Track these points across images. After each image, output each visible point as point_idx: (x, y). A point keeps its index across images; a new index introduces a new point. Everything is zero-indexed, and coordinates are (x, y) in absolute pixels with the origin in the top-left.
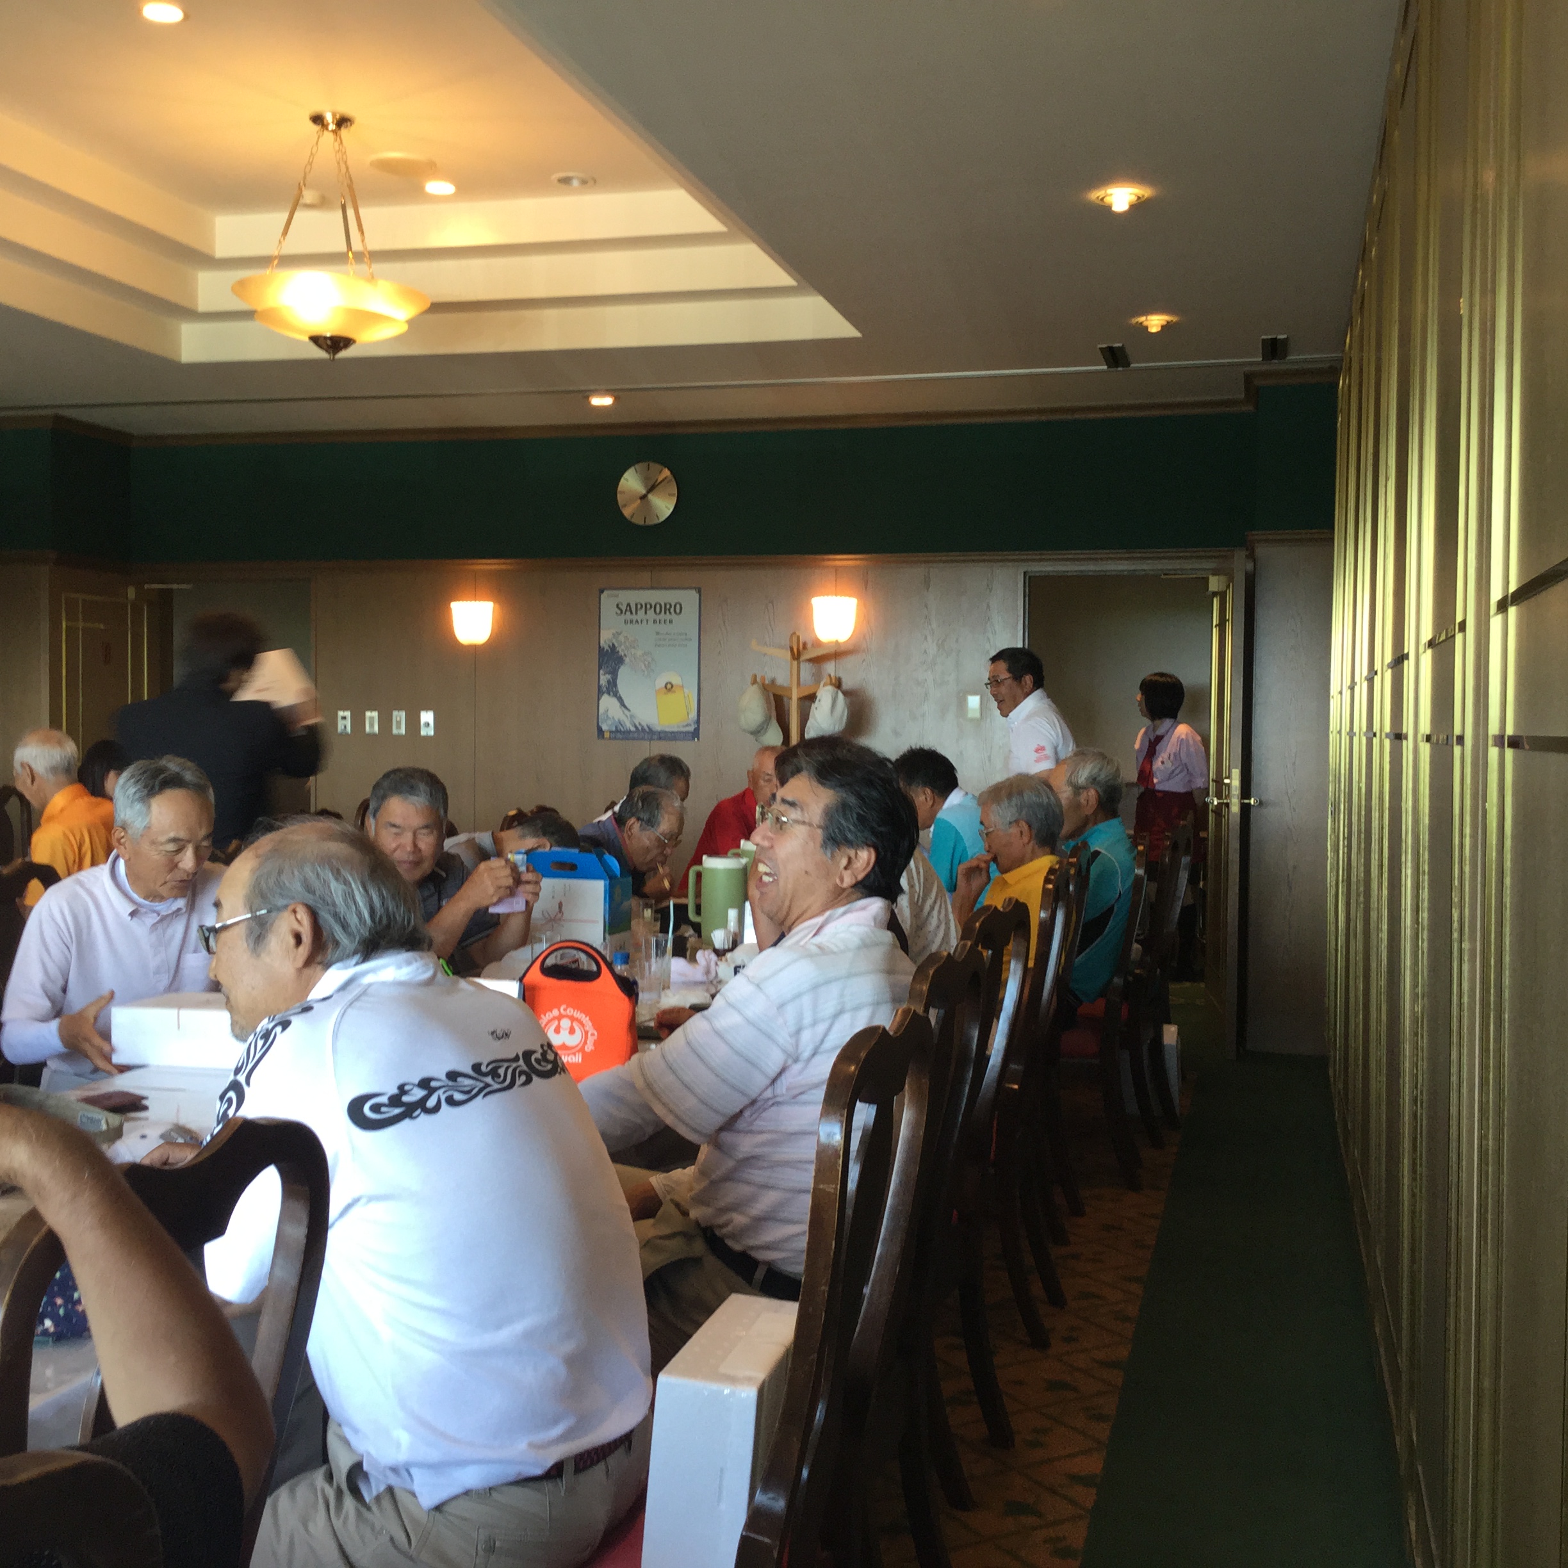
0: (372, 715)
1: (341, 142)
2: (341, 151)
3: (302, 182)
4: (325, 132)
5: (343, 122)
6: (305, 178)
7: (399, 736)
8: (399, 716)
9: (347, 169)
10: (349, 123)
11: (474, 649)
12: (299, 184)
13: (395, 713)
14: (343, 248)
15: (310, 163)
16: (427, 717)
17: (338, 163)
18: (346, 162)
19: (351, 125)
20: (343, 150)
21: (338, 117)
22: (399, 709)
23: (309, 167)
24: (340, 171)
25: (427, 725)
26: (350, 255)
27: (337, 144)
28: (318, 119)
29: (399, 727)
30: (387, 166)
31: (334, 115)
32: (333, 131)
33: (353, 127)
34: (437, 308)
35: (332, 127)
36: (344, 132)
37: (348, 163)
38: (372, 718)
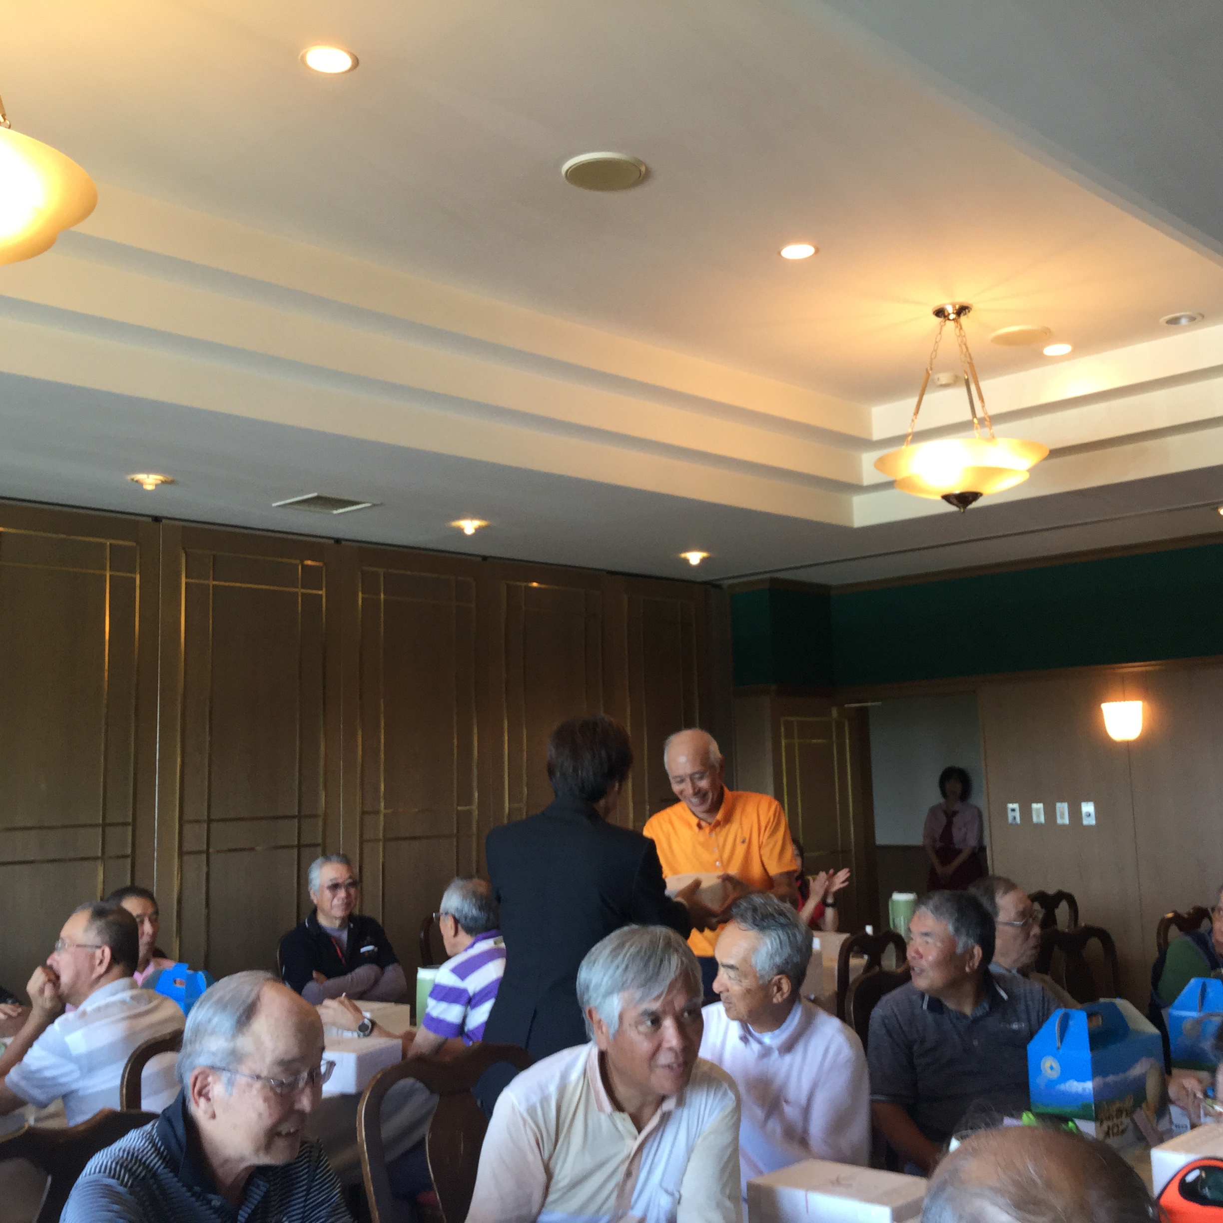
0: (1038, 807)
1: (961, 328)
2: (961, 336)
3: (929, 368)
4: (948, 322)
5: (962, 310)
6: (931, 364)
7: (1064, 825)
8: (1063, 808)
9: (967, 348)
10: (967, 311)
11: (1127, 746)
12: (927, 370)
13: (1059, 805)
14: (968, 416)
15: (935, 351)
16: (1088, 808)
17: (960, 345)
18: (965, 344)
19: (969, 312)
20: (963, 334)
21: (957, 307)
22: (1062, 801)
23: (934, 353)
24: (962, 351)
25: (1089, 815)
26: (975, 421)
27: (958, 330)
28: (940, 313)
29: (1062, 817)
30: (1007, 340)
31: (954, 306)
32: (953, 320)
33: (971, 314)
34: (1055, 453)
35: (952, 316)
36: (963, 319)
37: (968, 344)
38: (1038, 810)
